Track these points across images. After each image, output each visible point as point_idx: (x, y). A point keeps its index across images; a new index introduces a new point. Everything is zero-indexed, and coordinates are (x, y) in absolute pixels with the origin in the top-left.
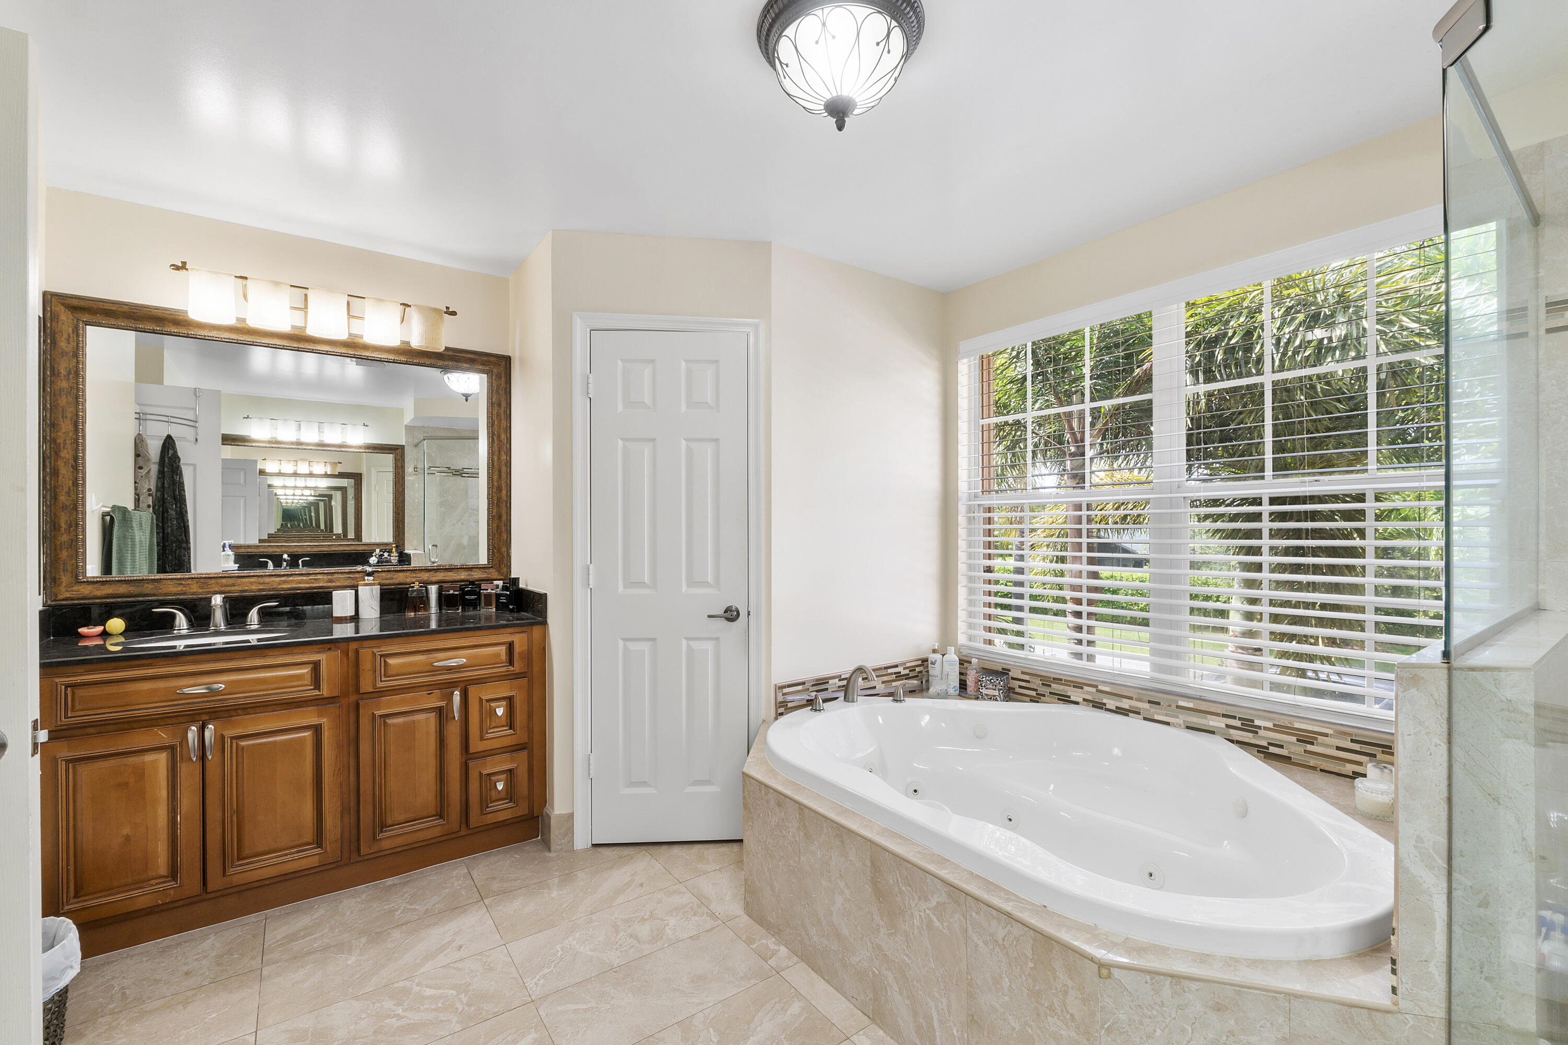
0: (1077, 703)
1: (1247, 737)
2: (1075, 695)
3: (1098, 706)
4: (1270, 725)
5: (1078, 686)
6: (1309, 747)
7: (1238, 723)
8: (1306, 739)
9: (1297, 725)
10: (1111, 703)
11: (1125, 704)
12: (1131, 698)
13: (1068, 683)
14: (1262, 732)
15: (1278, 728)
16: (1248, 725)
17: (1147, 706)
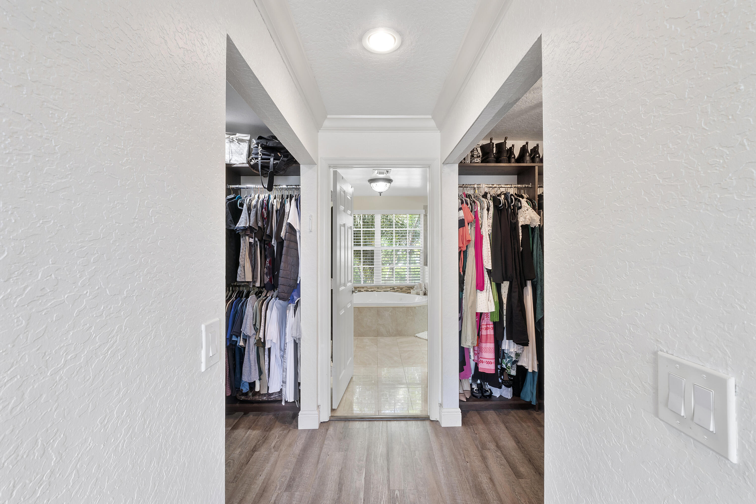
0: (363, 291)
1: (393, 290)
2: (362, 290)
3: (367, 291)
4: (396, 288)
5: (363, 288)
6: (402, 290)
7: (392, 289)
8: (401, 289)
9: (400, 287)
10: (370, 290)
11: (373, 289)
12: (374, 288)
13: (361, 288)
14: (395, 289)
15: (398, 288)
16: (394, 289)
17: (377, 289)
